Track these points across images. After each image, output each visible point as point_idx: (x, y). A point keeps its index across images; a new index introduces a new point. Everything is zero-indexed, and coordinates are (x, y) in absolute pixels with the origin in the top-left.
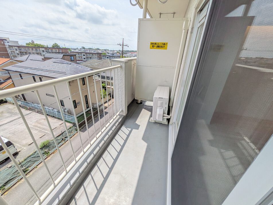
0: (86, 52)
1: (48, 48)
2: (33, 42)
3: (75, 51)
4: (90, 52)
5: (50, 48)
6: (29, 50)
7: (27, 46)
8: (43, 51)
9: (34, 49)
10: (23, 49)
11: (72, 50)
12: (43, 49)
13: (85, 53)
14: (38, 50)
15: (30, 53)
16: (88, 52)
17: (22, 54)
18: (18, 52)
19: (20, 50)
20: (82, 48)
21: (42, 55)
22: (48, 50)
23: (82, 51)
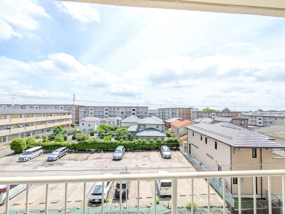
0: (265, 115)
1: (218, 112)
2: (208, 108)
3: (247, 114)
4: (272, 115)
5: (220, 112)
6: (204, 114)
7: (203, 111)
8: (214, 115)
9: (207, 114)
10: (200, 113)
11: (244, 113)
12: (214, 113)
13: (262, 116)
14: (210, 114)
15: (203, 116)
16: (268, 115)
17: (198, 117)
18: (196, 116)
19: (198, 114)
20: (258, 111)
21: (212, 118)
22: (218, 114)
23: (259, 114)
